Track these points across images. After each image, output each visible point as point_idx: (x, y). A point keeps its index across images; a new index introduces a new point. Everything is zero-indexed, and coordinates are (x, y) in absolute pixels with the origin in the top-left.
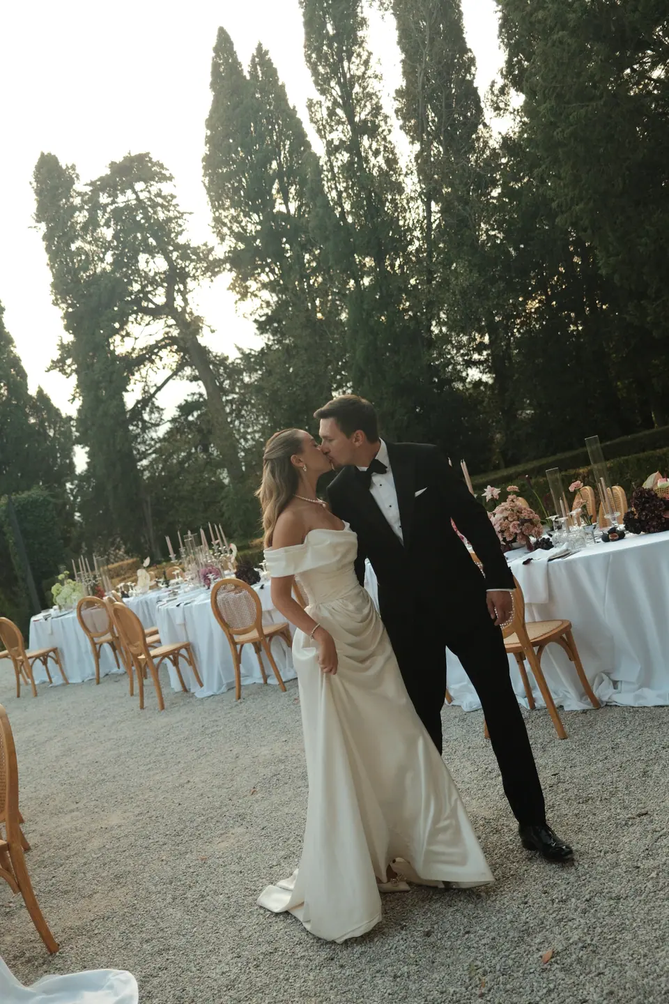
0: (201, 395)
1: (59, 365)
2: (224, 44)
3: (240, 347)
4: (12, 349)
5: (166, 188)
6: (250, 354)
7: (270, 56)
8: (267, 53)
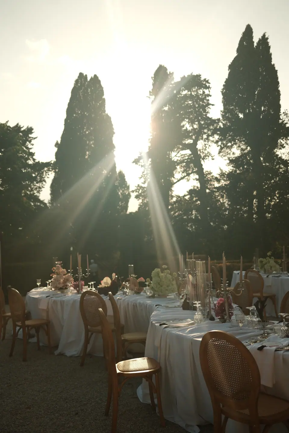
0: (198, 187)
1: (137, 161)
2: (248, 31)
3: (222, 169)
5: (207, 92)
6: (225, 173)
7: (268, 41)
8: (267, 38)
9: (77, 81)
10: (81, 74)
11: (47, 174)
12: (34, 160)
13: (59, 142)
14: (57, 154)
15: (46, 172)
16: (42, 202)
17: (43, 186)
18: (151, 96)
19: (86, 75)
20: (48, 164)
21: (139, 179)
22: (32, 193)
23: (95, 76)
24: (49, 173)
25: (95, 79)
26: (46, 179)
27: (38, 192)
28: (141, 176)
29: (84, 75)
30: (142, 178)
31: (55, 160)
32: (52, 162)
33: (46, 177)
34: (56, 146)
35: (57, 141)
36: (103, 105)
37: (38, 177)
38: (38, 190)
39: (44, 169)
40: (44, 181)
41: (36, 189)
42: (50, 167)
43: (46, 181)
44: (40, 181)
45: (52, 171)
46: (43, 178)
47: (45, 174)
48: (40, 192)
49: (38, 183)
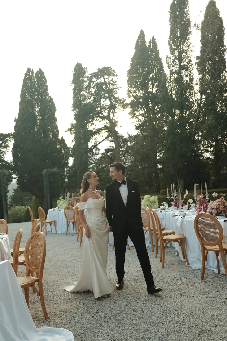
0: (113, 147)
1: (70, 130)
2: (142, 35)
3: (129, 133)
4: (56, 123)
5: (114, 79)
6: (132, 136)
8: (155, 39)
9: (26, 74)
10: (29, 70)
11: (10, 141)
13: (17, 118)
14: (15, 128)
15: (9, 140)
16: (6, 162)
17: (8, 150)
18: (72, 85)
19: (33, 70)
20: (8, 135)
23: (40, 69)
24: (11, 141)
25: (40, 73)
26: (9, 145)
27: (4, 155)
28: (72, 141)
29: (31, 69)
30: (73, 142)
31: (14, 132)
32: (12, 133)
33: (9, 144)
35: (16, 118)
36: (47, 90)
37: (3, 144)
38: (3, 153)
39: (7, 138)
40: (8, 146)
41: (2, 152)
42: (11, 137)
43: (9, 147)
44: (5, 147)
45: (12, 139)
46: (7, 144)
47: (8, 142)
48: (5, 155)
49: (3, 148)
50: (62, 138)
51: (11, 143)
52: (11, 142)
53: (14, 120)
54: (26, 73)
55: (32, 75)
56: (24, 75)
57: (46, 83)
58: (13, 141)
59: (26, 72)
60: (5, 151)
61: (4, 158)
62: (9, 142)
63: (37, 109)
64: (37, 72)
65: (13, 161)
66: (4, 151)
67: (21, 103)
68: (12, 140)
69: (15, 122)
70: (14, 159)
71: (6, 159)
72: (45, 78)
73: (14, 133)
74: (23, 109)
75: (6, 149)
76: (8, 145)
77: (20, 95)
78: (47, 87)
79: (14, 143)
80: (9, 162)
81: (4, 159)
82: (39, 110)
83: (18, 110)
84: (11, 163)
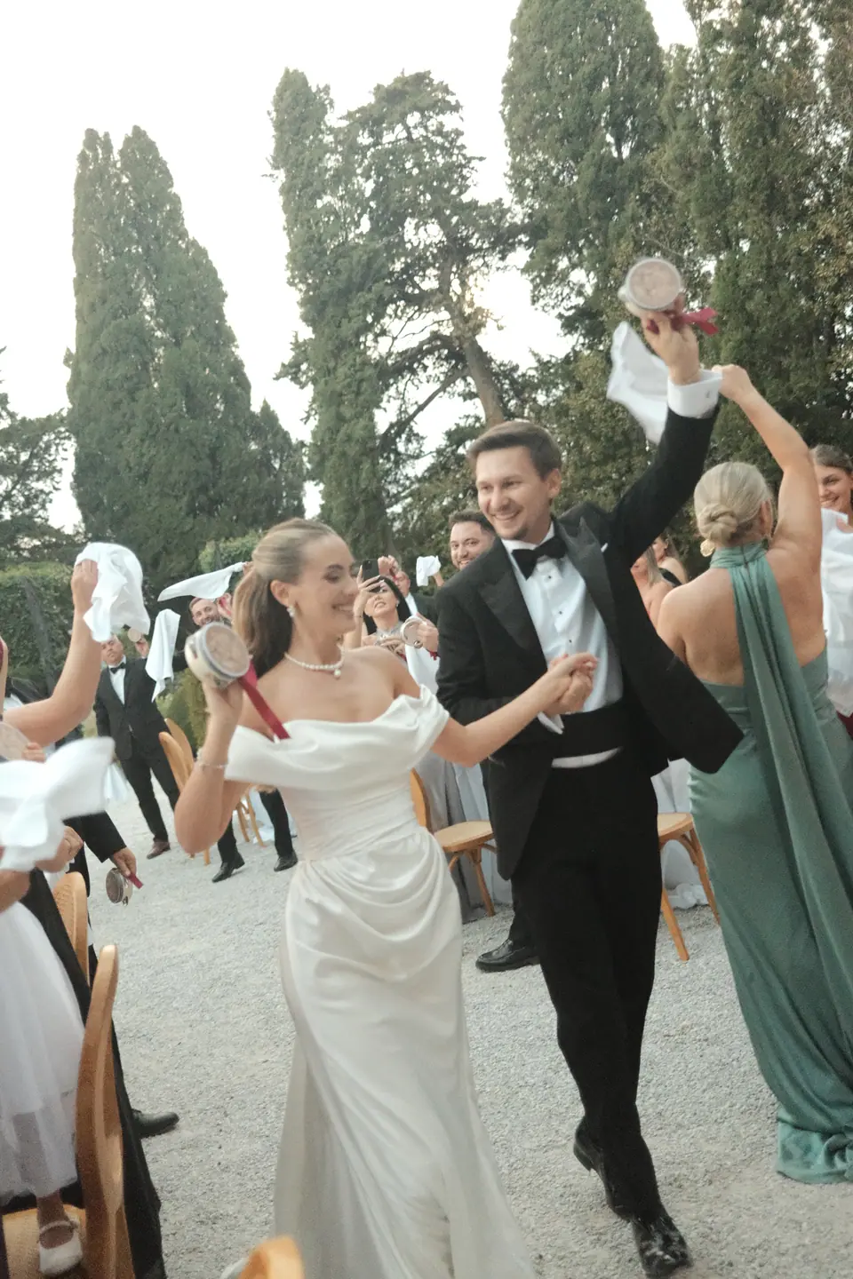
0: (478, 418)
1: (291, 371)
3: (536, 351)
4: (233, 349)
5: (453, 121)
9: (83, 159)
10: (91, 136)
11: (60, 448)
12: (12, 415)
13: (74, 351)
14: (72, 388)
15: (57, 445)
16: (58, 533)
17: (57, 486)
18: (276, 172)
19: (107, 135)
20: (48, 424)
21: (303, 423)
22: (27, 511)
23: (137, 130)
24: (65, 447)
25: (140, 144)
26: (58, 464)
27: (43, 507)
28: (306, 415)
29: (101, 135)
30: (312, 418)
31: (70, 406)
32: (64, 413)
33: (59, 458)
34: (66, 361)
35: (68, 350)
36: (175, 215)
37: (35, 463)
38: (40, 500)
39: (45, 438)
40: (55, 470)
41: (36, 497)
42: (63, 429)
43: (60, 471)
44: (45, 474)
45: (69, 438)
46: (50, 462)
47: (53, 450)
48: (48, 505)
49: (38, 480)
50: (266, 408)
51: (65, 456)
52: (66, 450)
53: (63, 359)
54: (83, 153)
55: (107, 159)
56: (77, 164)
57: (172, 186)
58: (71, 446)
59: (79, 147)
60: (47, 490)
61: (47, 520)
62: (57, 450)
63: (148, 302)
64: (128, 141)
65: (83, 525)
66: (42, 491)
67: (80, 286)
68: (66, 441)
69: (69, 366)
70: (85, 519)
71: (54, 523)
72: (164, 164)
73: (71, 412)
74: (93, 307)
75: (48, 481)
76: (55, 464)
77: (71, 251)
78: (176, 201)
79: (76, 454)
80: (69, 531)
81: (49, 523)
82: (158, 306)
83: (74, 314)
84: (78, 533)
